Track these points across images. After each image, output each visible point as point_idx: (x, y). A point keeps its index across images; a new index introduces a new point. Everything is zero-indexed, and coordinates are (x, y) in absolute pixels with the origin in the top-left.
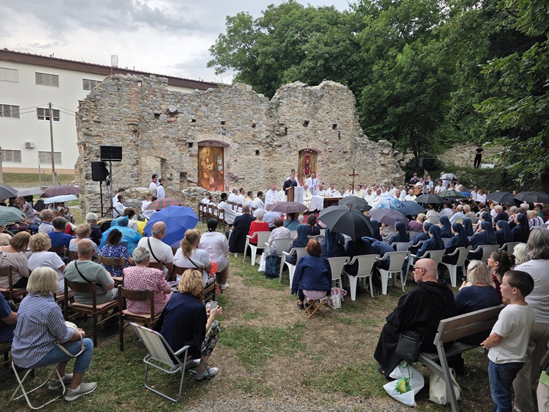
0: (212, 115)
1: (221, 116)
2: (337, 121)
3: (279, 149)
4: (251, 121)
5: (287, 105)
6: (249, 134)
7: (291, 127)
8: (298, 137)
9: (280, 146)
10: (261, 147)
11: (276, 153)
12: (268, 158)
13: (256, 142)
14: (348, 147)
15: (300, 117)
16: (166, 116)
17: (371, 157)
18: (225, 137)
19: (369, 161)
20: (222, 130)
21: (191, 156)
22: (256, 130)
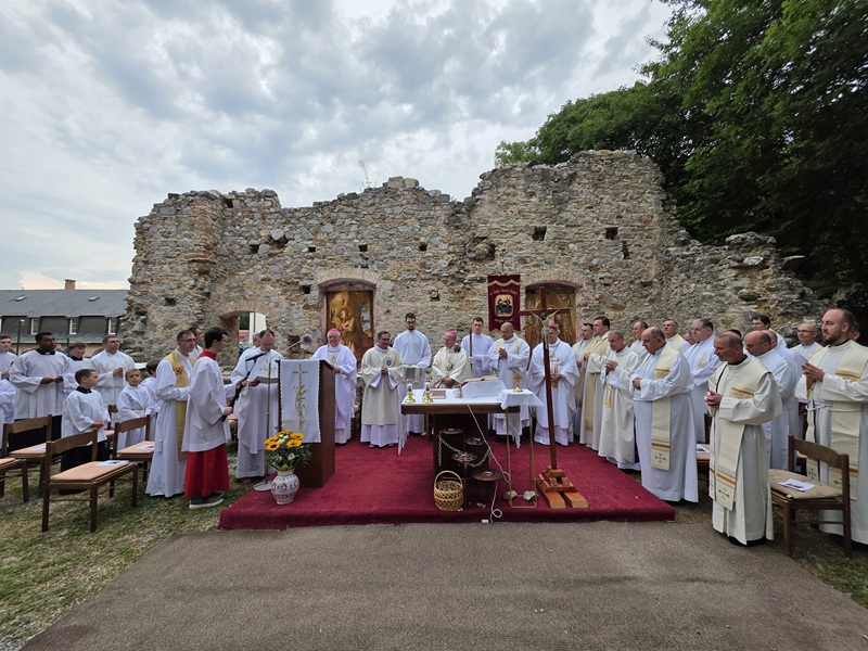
0: (343, 236)
1: (359, 236)
2: (615, 221)
3: (479, 286)
4: (417, 239)
5: (491, 202)
6: (412, 263)
7: (503, 243)
8: (523, 260)
10: (440, 284)
11: (474, 294)
12: (456, 305)
13: (428, 276)
15: (522, 222)
16: (268, 246)
17: (709, 283)
18: (367, 271)
19: (704, 293)
20: (360, 260)
21: (307, 307)
22: (427, 254)
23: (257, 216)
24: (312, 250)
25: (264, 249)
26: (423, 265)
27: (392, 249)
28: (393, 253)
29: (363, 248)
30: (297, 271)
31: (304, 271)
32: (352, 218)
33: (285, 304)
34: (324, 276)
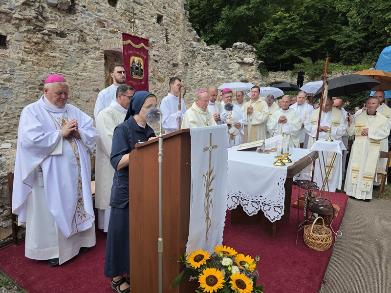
3: (59, 41)
8: (101, 23)
9: (62, 35)
11: (54, 49)
12: (32, 58)
14: (179, 57)
17: (223, 70)
19: (219, 76)
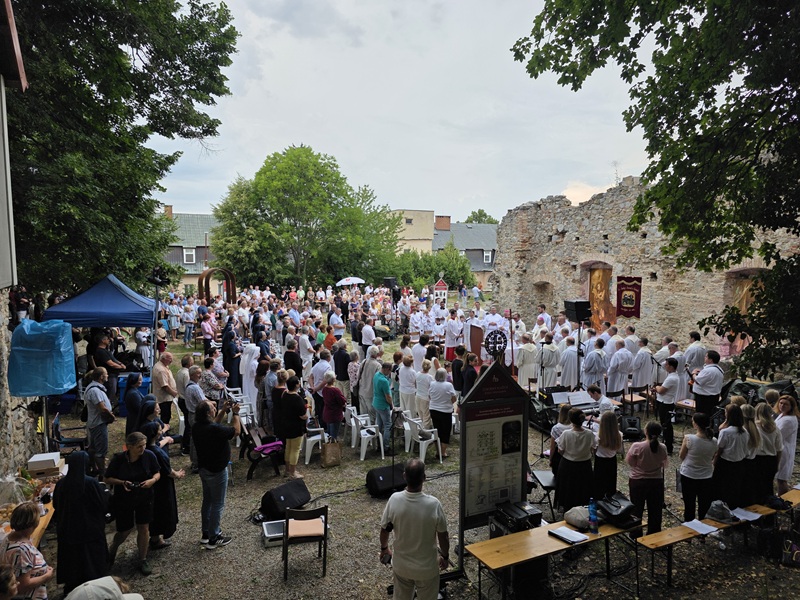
0: (594, 228)
1: (603, 228)
6: (636, 249)
11: (683, 277)
12: (669, 286)
16: (557, 236)
18: (607, 255)
20: (603, 246)
21: (574, 281)
22: (647, 242)
23: (552, 215)
24: (578, 239)
25: (555, 238)
26: (643, 251)
27: (623, 237)
28: (624, 241)
29: (606, 237)
30: (569, 255)
31: (573, 255)
32: (600, 213)
33: (563, 278)
34: (584, 258)
